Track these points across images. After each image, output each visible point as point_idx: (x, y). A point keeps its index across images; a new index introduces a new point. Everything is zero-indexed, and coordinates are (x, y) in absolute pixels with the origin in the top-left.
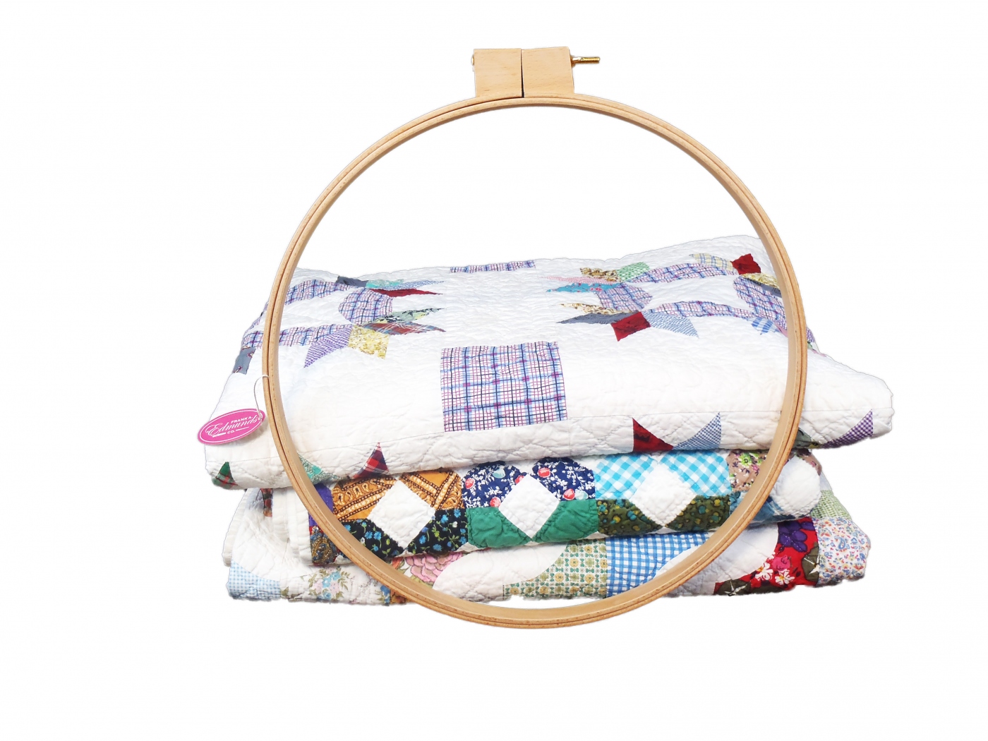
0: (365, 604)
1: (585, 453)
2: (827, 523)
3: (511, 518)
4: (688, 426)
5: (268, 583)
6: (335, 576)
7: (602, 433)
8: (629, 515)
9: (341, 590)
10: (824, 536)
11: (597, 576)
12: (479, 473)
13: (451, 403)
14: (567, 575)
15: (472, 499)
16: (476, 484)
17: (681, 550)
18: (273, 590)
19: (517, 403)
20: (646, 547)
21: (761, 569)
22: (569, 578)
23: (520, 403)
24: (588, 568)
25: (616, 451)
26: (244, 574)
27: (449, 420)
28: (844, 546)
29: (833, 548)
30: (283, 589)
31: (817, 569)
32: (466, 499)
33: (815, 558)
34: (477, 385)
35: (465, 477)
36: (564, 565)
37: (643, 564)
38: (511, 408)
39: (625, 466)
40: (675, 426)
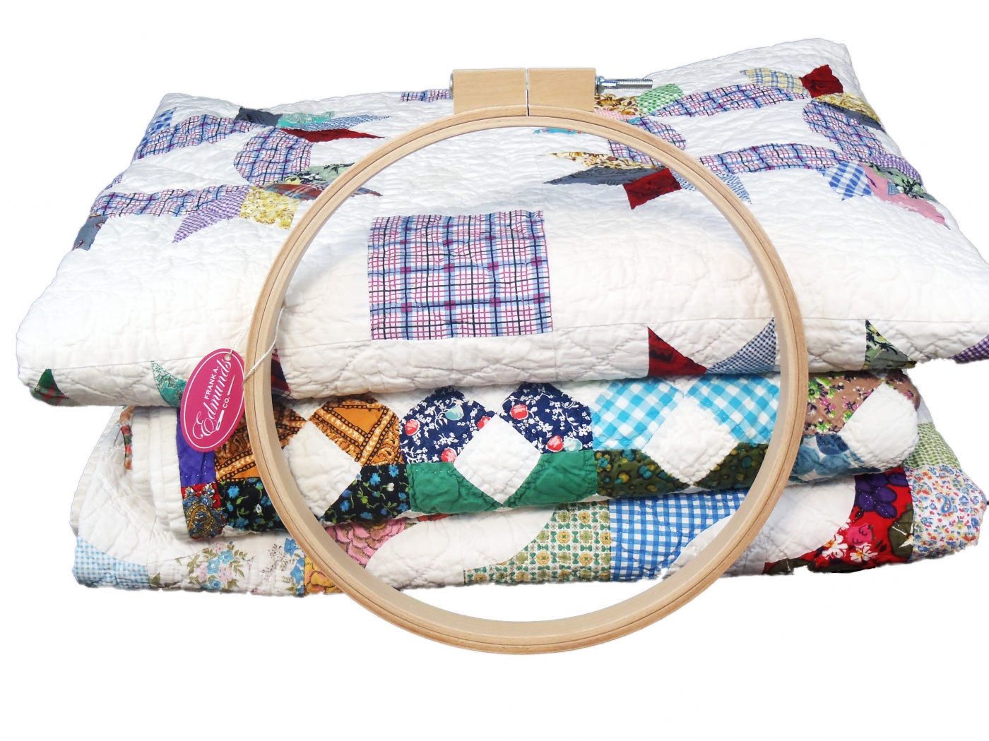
0: (270, 594)
1: (578, 377)
2: (925, 474)
3: (471, 478)
4: (729, 338)
5: (131, 568)
6: (226, 557)
7: (603, 350)
8: (642, 471)
9: (234, 577)
10: (922, 494)
11: (597, 555)
12: (426, 412)
13: (381, 299)
14: (554, 555)
15: (414, 451)
16: (421, 428)
17: (716, 518)
18: (138, 578)
19: (479, 302)
20: (667, 514)
21: (831, 543)
22: (557, 559)
23: (484, 302)
24: (584, 545)
25: (624, 375)
26: (95, 556)
27: (379, 323)
28: (949, 509)
29: (934, 511)
30: (152, 576)
31: (910, 541)
32: (406, 450)
33: (907, 526)
34: (422, 270)
35: (405, 418)
36: (549, 540)
37: (662, 539)
38: (470, 310)
39: (637, 400)
40: (710, 337)
